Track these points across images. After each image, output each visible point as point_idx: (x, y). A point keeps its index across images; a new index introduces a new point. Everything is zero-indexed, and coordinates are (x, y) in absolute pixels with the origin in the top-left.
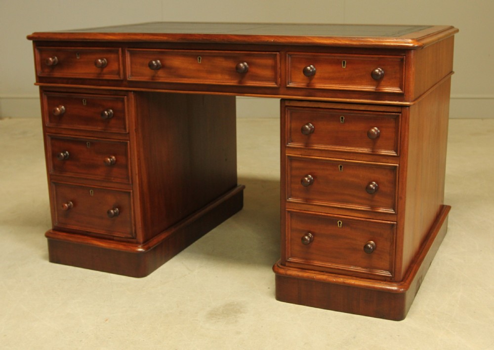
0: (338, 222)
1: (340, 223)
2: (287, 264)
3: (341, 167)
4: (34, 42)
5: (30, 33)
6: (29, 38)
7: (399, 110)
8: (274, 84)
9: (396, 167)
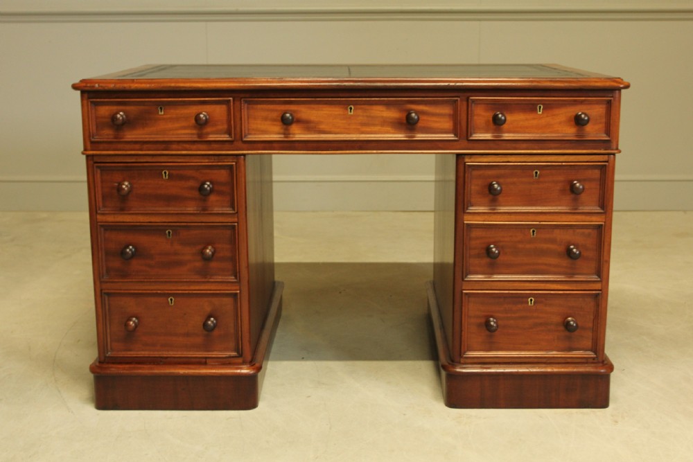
0: (529, 299)
1: (531, 300)
2: (462, 361)
3: (533, 231)
4: (83, 92)
5: (77, 81)
6: (75, 87)
7: (605, 158)
8: (453, 135)
9: (602, 225)
